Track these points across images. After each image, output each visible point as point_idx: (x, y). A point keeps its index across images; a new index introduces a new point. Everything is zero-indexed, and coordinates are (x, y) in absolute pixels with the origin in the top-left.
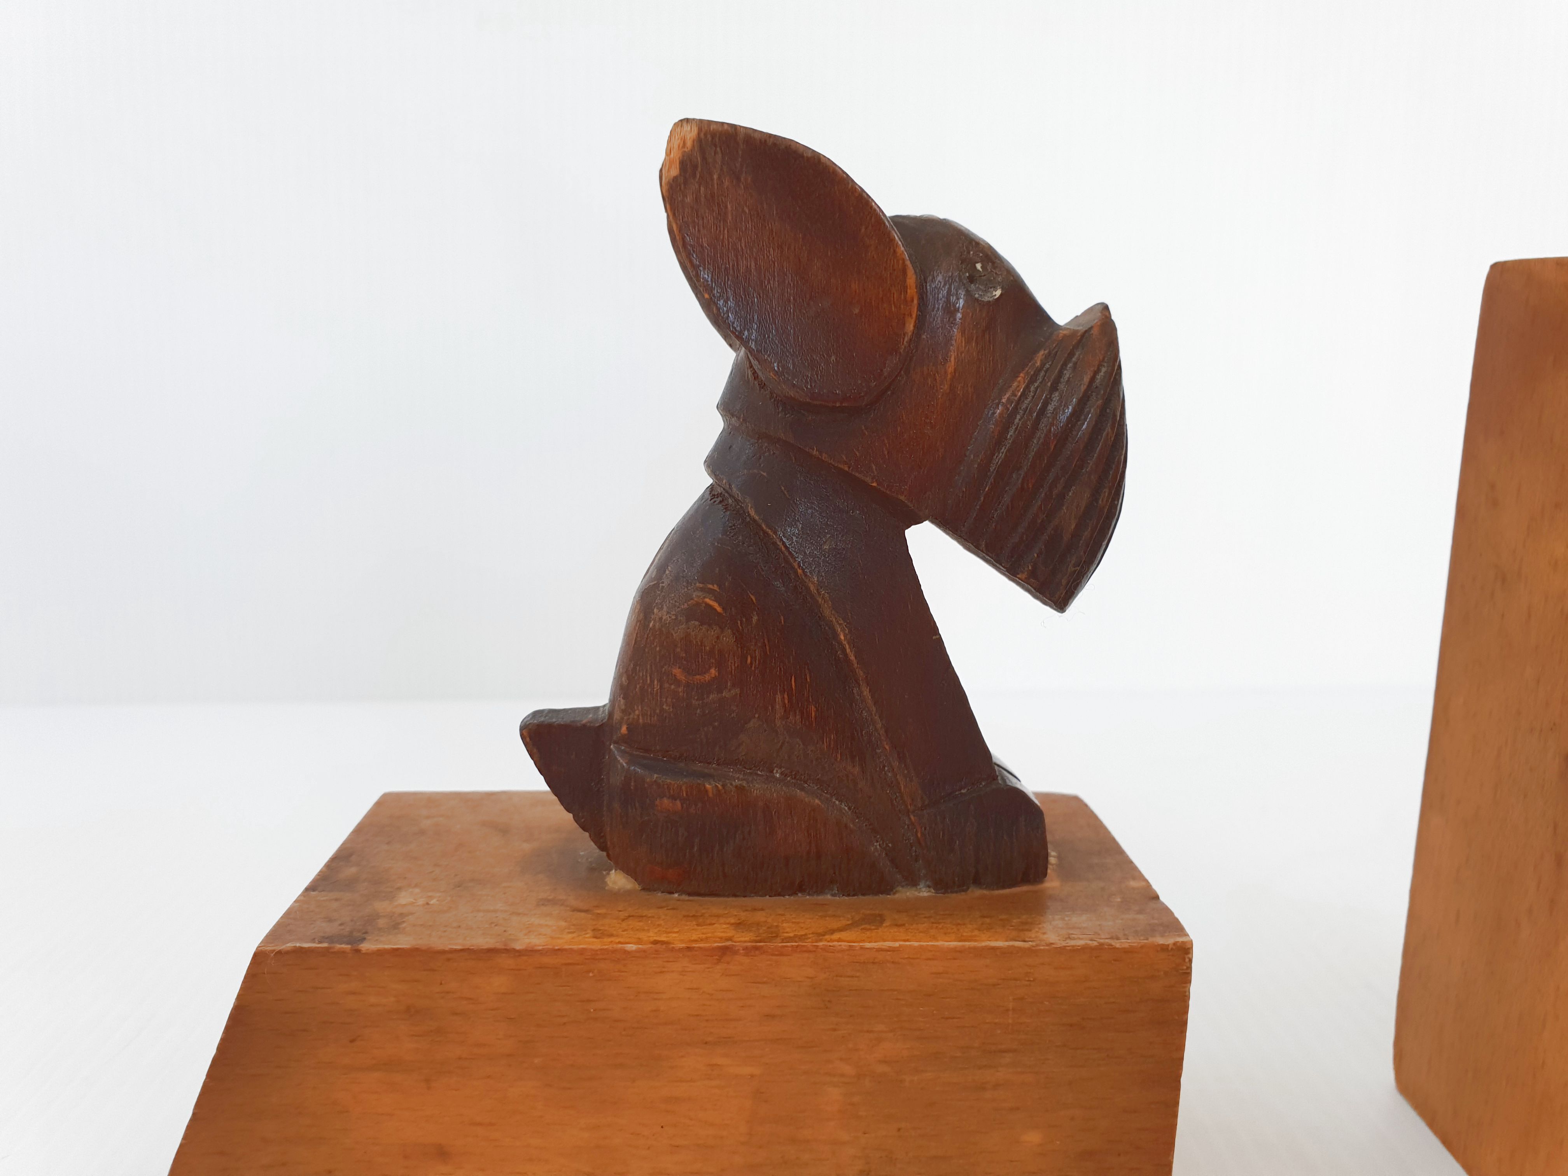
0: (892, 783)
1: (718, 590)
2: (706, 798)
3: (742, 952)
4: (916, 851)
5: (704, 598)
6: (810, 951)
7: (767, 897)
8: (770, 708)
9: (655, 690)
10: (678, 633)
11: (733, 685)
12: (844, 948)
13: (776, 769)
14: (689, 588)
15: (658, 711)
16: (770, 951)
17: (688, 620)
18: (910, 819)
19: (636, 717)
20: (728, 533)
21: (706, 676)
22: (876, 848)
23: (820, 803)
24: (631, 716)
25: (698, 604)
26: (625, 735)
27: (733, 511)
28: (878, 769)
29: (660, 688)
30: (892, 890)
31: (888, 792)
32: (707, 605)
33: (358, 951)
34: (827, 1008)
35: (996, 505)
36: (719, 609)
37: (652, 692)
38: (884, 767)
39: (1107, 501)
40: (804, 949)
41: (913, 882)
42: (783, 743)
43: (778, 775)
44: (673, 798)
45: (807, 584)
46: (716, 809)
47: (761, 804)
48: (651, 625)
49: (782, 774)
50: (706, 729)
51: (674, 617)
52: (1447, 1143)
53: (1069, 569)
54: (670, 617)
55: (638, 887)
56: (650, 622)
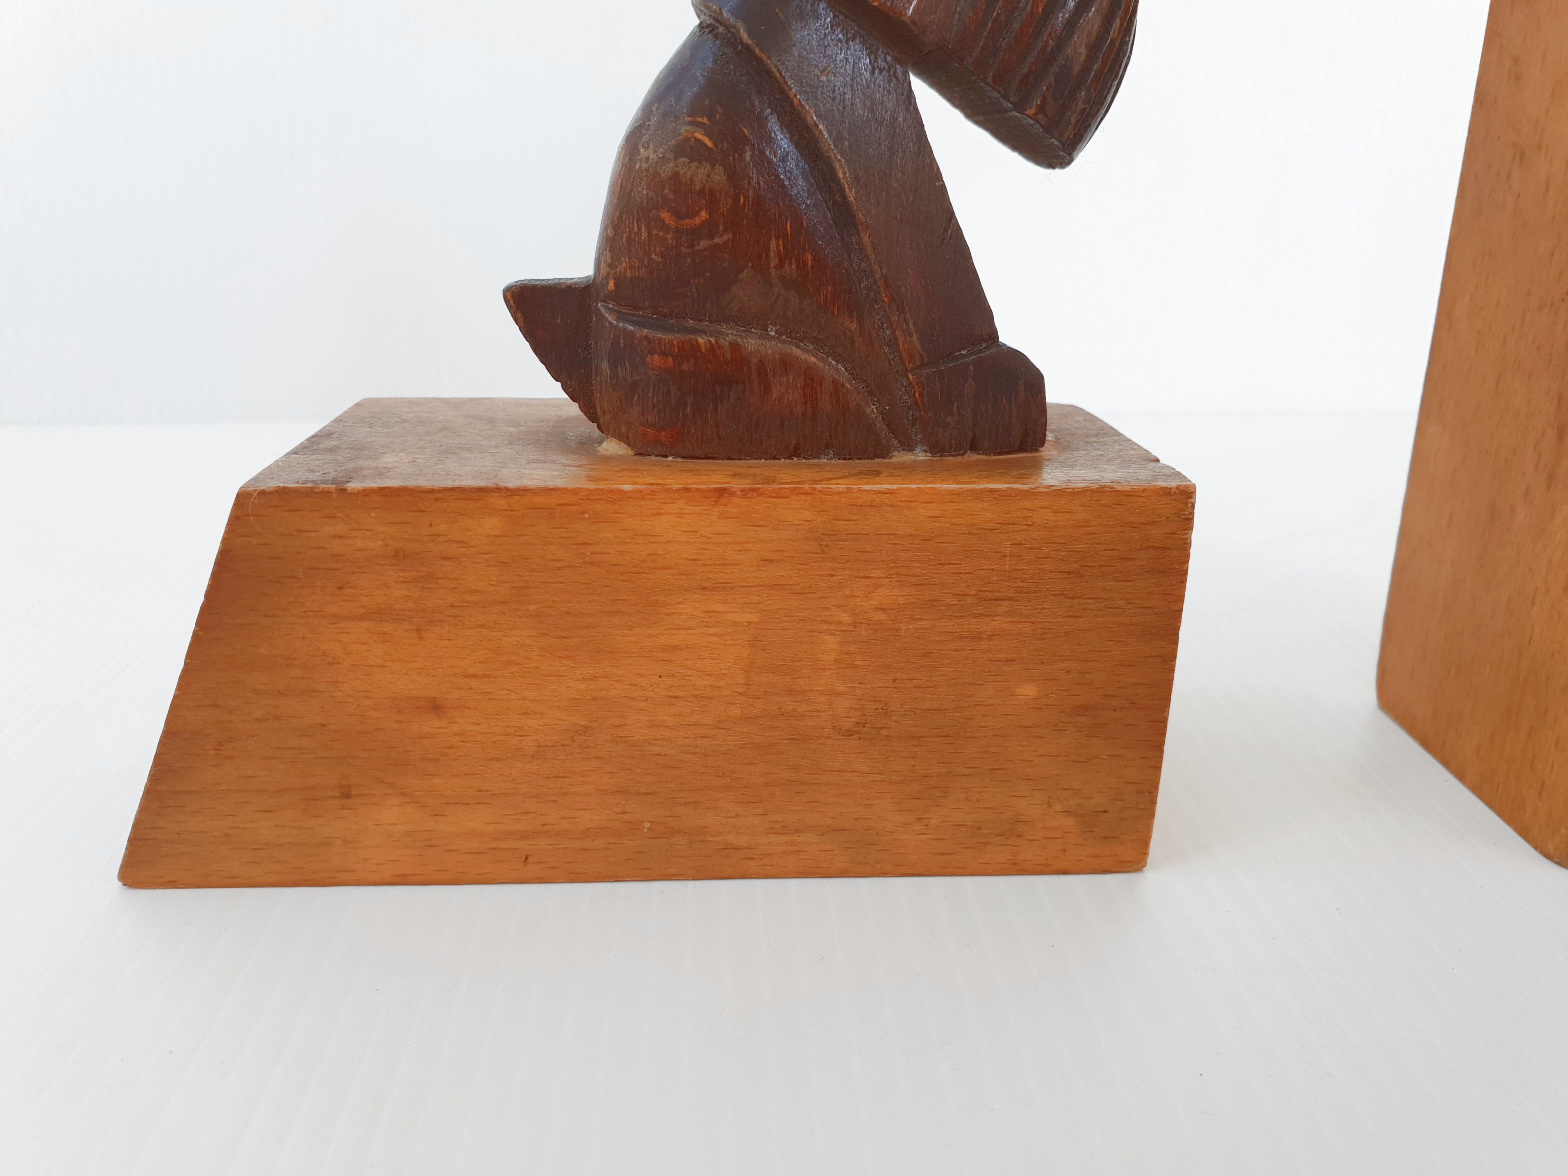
0: (890, 342)
1: (708, 123)
2: (699, 354)
3: (739, 493)
4: (913, 415)
5: (694, 132)
6: (808, 494)
7: (763, 460)
8: (764, 256)
9: (643, 238)
10: (668, 169)
11: (725, 230)
12: (842, 490)
13: (770, 326)
14: (677, 123)
15: (646, 262)
16: (767, 492)
17: (676, 157)
18: (908, 379)
19: (623, 270)
20: (719, 62)
21: (696, 219)
22: (873, 411)
23: (816, 361)
24: (618, 269)
25: (687, 139)
26: (612, 291)
27: (724, 39)
28: (876, 326)
29: (648, 236)
30: (888, 455)
31: (886, 351)
32: (697, 139)
33: (344, 490)
34: (824, 553)
35: (1004, 32)
36: (709, 144)
37: (640, 240)
38: (883, 323)
39: (1119, 33)
40: (802, 491)
41: (909, 447)
42: (778, 297)
43: (773, 333)
44: (664, 354)
45: (803, 115)
46: (709, 365)
47: (755, 361)
48: (637, 167)
49: (776, 332)
50: (696, 281)
51: (661, 155)
52: (1426, 743)
53: (1078, 107)
54: (657, 156)
55: (630, 452)
56: (636, 163)
